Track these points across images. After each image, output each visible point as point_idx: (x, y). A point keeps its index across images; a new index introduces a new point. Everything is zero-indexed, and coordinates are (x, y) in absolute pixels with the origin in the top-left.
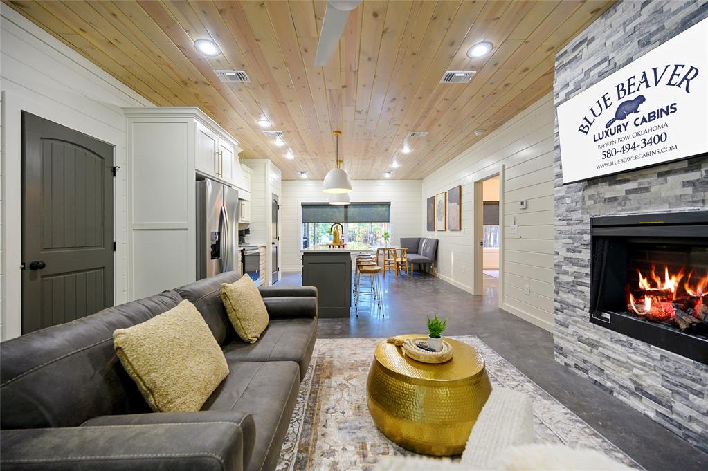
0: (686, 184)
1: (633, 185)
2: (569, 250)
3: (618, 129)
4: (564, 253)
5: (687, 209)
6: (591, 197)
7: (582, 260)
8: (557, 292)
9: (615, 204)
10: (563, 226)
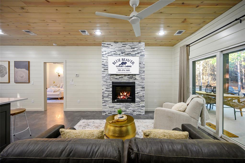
0: (128, 78)
1: (120, 76)
2: (106, 89)
3: (122, 66)
4: (105, 89)
5: (128, 81)
6: (112, 77)
7: (110, 90)
8: (103, 99)
9: (117, 79)
10: (105, 83)
